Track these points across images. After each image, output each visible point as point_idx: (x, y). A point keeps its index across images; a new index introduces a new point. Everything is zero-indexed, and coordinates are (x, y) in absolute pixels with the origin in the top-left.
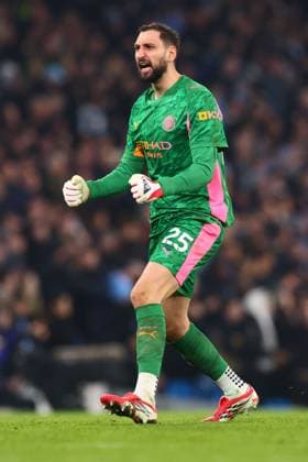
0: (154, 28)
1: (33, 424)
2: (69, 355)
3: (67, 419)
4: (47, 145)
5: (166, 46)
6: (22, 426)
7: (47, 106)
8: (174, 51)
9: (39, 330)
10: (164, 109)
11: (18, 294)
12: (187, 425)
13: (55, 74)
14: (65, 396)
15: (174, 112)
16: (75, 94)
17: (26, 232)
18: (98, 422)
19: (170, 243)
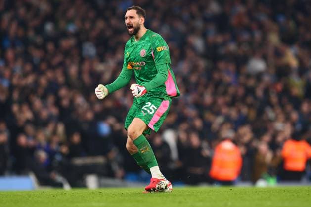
0: (134, 8)
1: (62, 194)
2: (79, 161)
3: (78, 192)
4: (68, 62)
5: (140, 17)
6: (57, 196)
7: (68, 43)
8: (143, 19)
9: (64, 149)
10: (140, 46)
11: (55, 133)
12: (136, 194)
13: (72, 28)
14: (77, 182)
15: (145, 48)
16: (81, 38)
17: (58, 103)
18: (93, 193)
19: (146, 109)
